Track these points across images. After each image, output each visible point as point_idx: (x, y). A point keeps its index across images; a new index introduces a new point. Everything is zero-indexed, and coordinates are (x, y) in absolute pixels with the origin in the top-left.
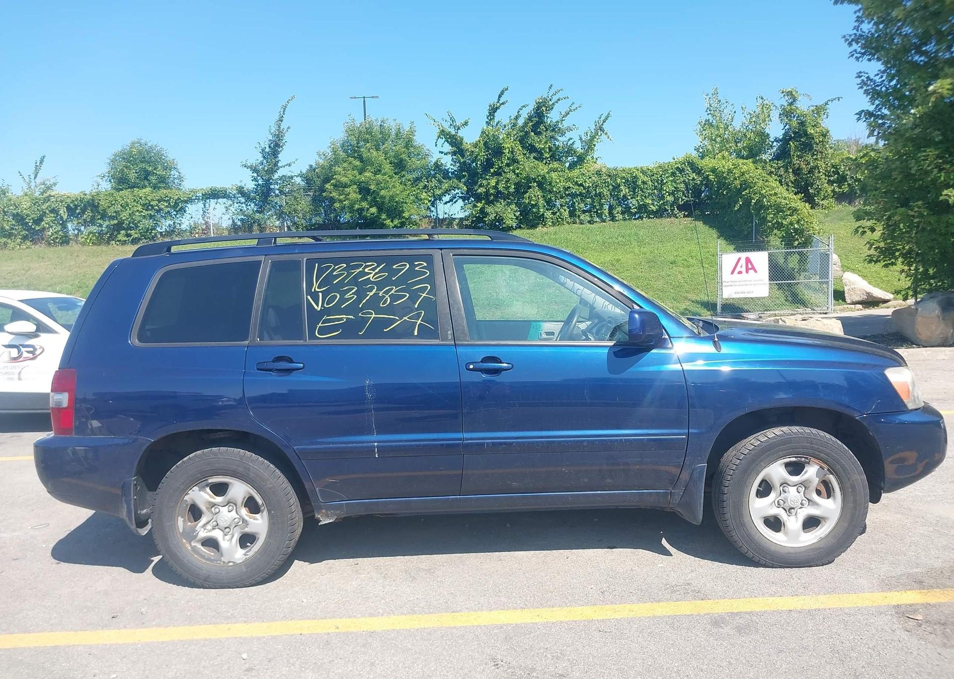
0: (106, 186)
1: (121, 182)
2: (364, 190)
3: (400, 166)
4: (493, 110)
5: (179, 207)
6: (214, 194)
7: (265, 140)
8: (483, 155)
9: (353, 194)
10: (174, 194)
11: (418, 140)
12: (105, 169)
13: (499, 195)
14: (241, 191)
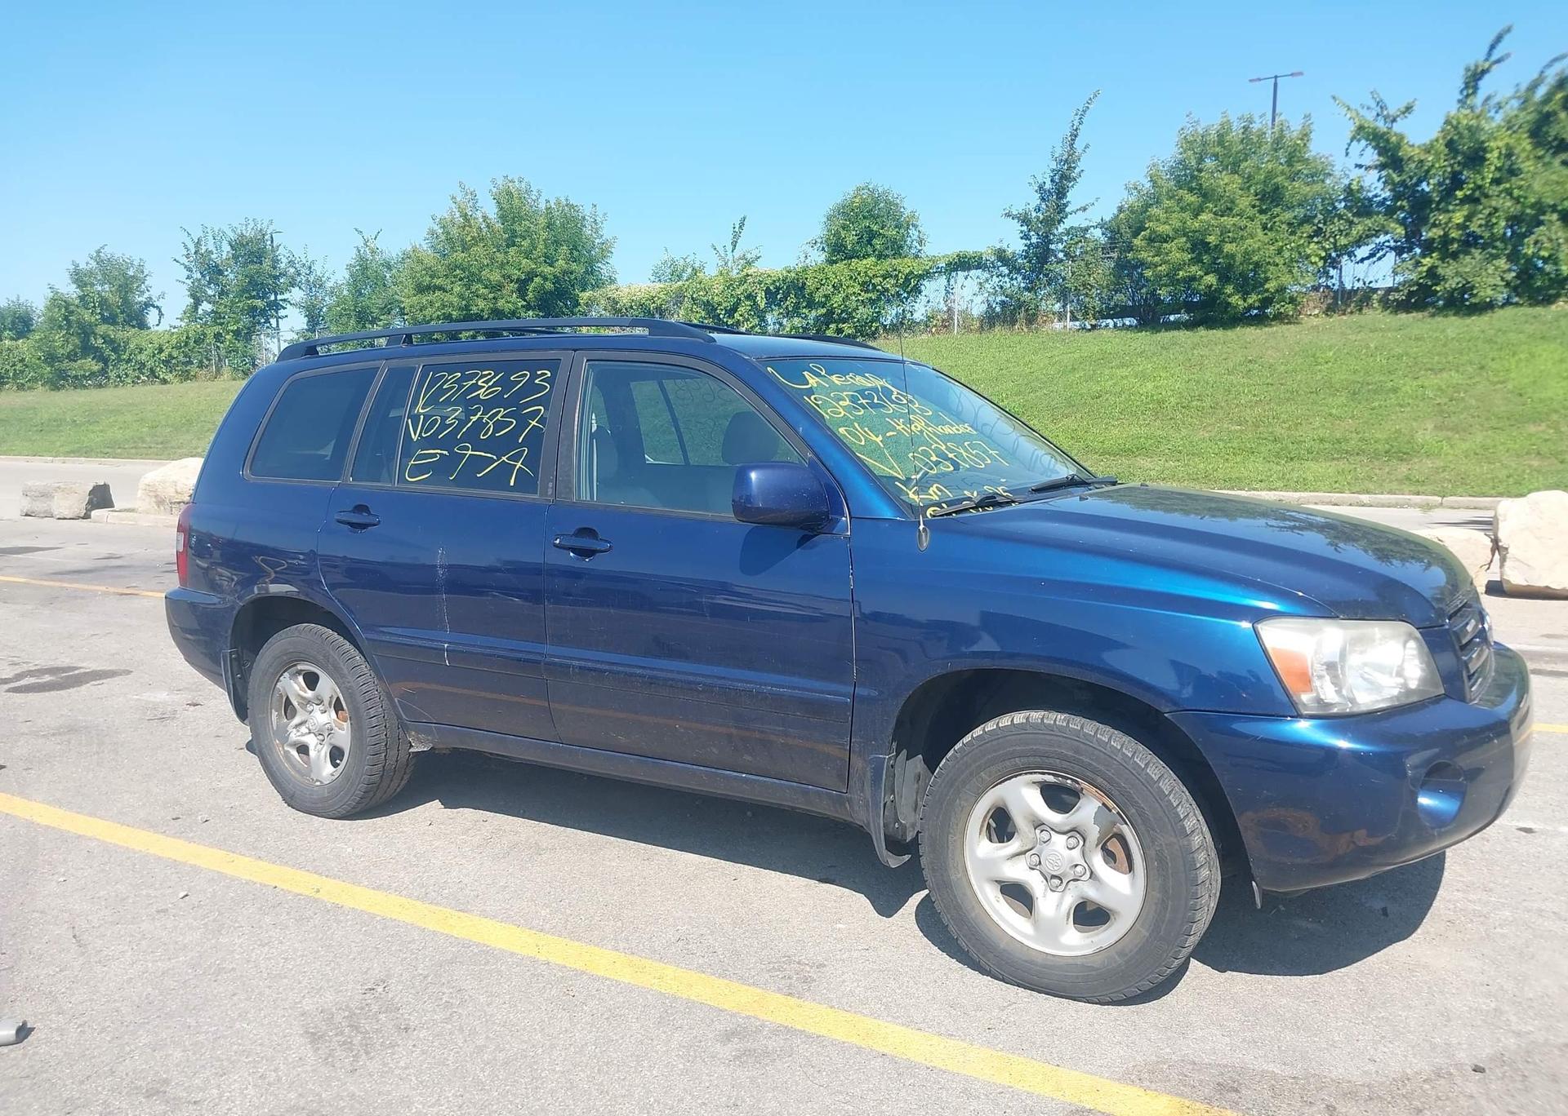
0: (818, 257)
1: (838, 250)
2: (1199, 247)
3: (1271, 197)
4: (1474, 78)
5: (911, 286)
6: (962, 263)
7: (1044, 171)
8: (1442, 167)
9: (1176, 252)
10: (905, 265)
11: (1317, 148)
12: (818, 230)
13: (1470, 242)
14: (1002, 257)
